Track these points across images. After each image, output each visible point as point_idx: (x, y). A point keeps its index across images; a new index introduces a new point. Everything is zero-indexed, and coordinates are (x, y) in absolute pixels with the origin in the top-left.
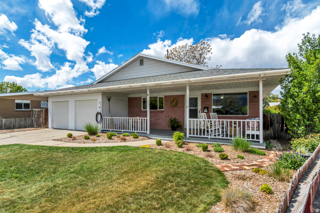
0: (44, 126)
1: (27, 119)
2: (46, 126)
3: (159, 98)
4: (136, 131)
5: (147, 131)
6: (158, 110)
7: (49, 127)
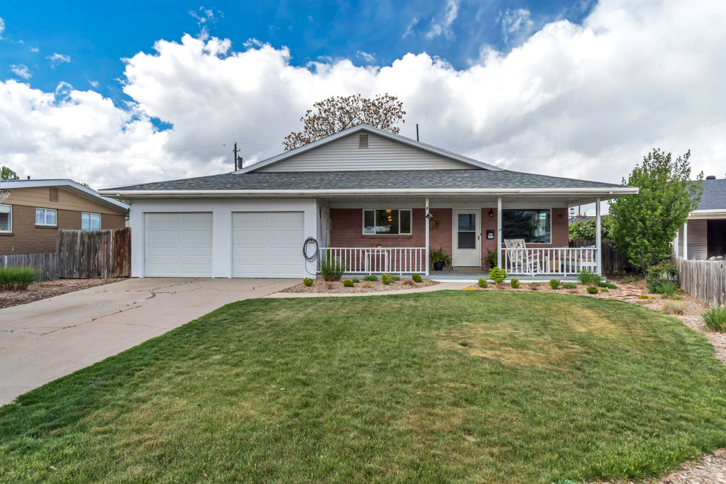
0: (113, 272)
1: (51, 255)
2: (121, 272)
3: (401, 211)
4: (401, 272)
5: (424, 270)
6: (400, 234)
7: (132, 276)
